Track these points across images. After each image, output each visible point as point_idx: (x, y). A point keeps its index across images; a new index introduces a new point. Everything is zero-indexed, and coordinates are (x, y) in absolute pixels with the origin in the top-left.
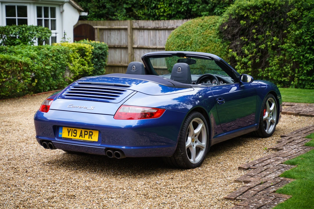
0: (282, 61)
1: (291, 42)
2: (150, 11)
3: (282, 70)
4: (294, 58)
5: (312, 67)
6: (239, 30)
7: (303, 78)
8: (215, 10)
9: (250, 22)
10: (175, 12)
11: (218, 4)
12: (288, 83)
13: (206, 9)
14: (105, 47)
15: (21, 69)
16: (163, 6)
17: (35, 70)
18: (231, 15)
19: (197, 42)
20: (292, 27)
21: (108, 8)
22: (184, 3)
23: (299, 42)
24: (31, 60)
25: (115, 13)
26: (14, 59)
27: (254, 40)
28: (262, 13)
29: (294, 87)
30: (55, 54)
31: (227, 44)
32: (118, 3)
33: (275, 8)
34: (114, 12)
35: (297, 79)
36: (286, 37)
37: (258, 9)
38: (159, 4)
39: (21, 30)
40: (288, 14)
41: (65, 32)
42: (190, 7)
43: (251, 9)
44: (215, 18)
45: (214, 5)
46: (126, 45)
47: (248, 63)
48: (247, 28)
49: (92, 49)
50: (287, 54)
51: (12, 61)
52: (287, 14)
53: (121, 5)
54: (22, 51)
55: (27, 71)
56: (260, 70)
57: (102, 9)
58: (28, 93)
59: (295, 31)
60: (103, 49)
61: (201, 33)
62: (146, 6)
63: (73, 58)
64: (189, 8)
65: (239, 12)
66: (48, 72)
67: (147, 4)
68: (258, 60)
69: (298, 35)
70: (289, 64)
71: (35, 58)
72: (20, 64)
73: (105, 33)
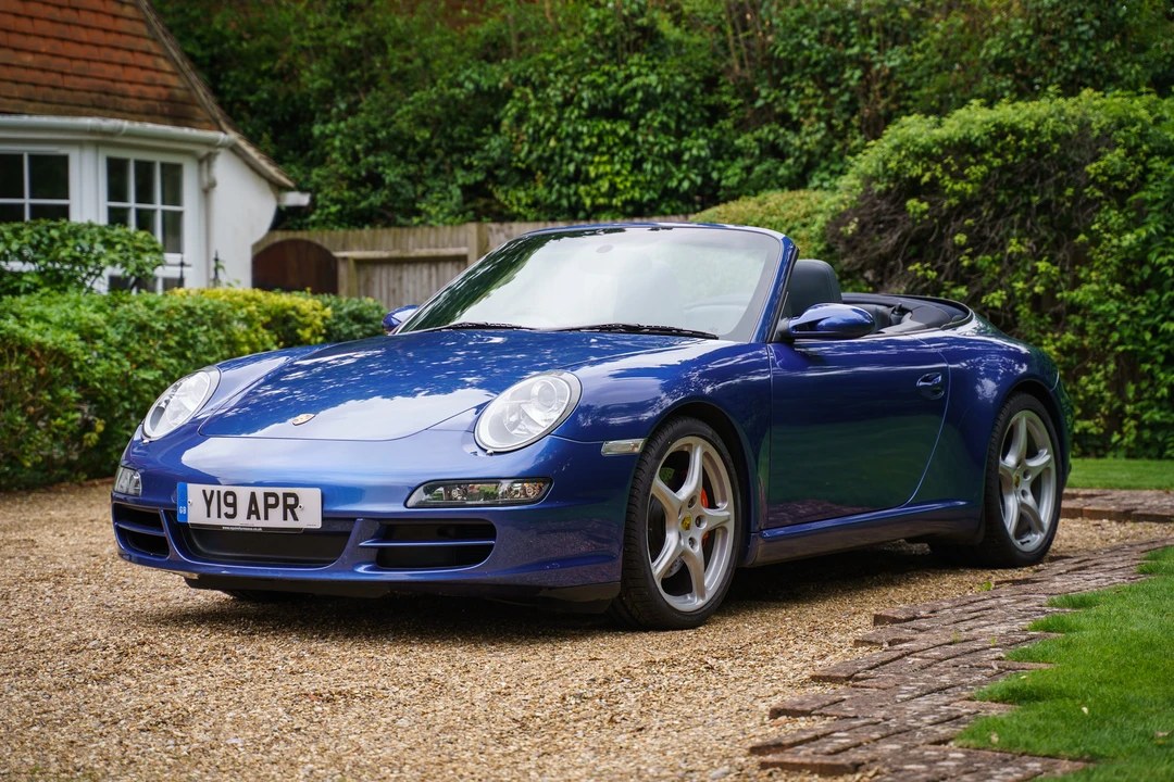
0: (1074, 354)
1: (1104, 277)
2: (559, 192)
3: (1073, 392)
4: (1121, 342)
6: (904, 235)
7: (1157, 417)
8: (811, 178)
9: (945, 205)
10: (655, 190)
11: (824, 156)
12: (1098, 443)
13: (777, 178)
14: (376, 314)
15: (38, 376)
16: (608, 168)
17: (96, 380)
18: (869, 180)
20: (1106, 221)
21: (392, 186)
22: (691, 156)
23: (1137, 279)
24: (82, 344)
25: (418, 205)
26: (11, 335)
27: (961, 277)
28: (991, 168)
29: (1121, 453)
30: (176, 325)
32: (431, 166)
33: (1040, 146)
34: (414, 201)
35: (1133, 423)
36: (1087, 262)
37: (974, 156)
38: (592, 163)
39: (42, 236)
40: (1091, 168)
41: (220, 257)
42: (715, 175)
43: (945, 154)
44: (808, 199)
45: (808, 161)
48: (934, 228)
49: (324, 318)
50: (1091, 327)
51: (4, 339)
52: (1088, 168)
53: (444, 172)
54: (47, 311)
55: (63, 382)
57: (368, 190)
58: (68, 476)
59: (1119, 234)
60: (370, 321)
62: (539, 173)
64: (711, 179)
65: (901, 168)
66: (148, 392)
67: (544, 166)
69: (1131, 248)
70: (1101, 367)
71: (100, 337)
72: (38, 354)
73: (376, 280)
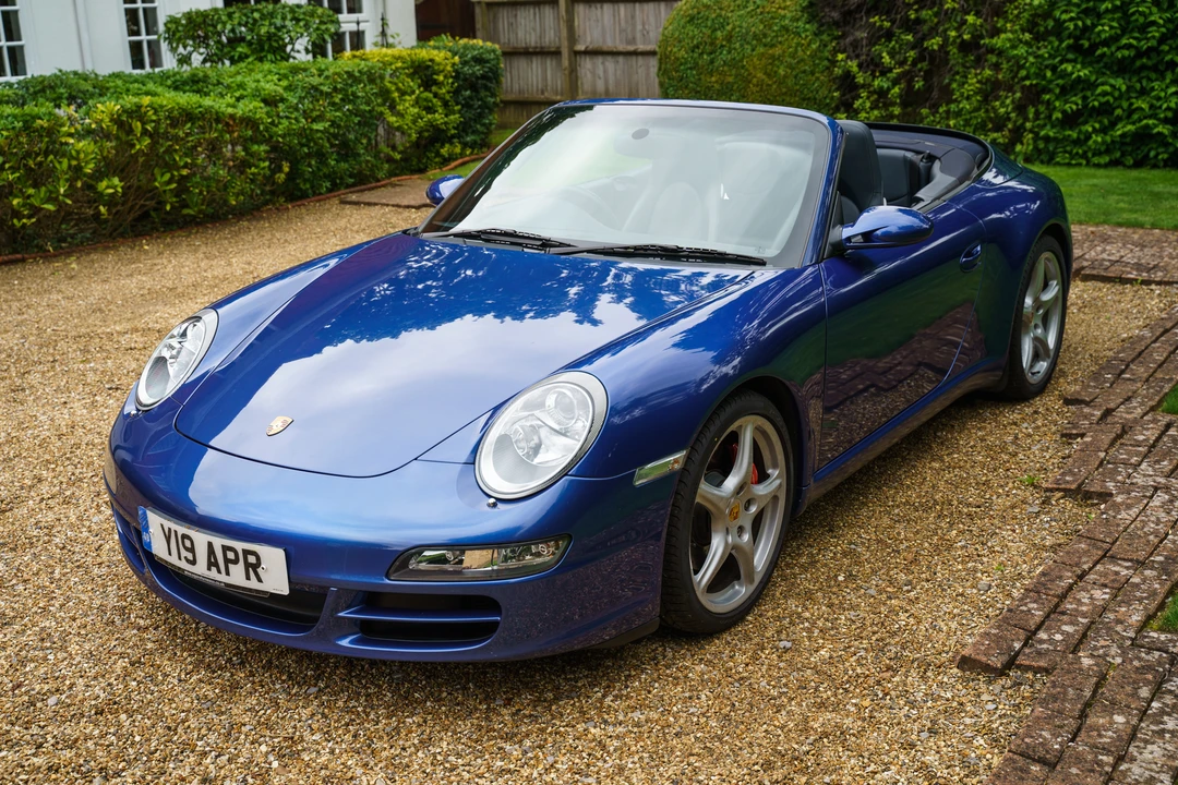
0: (989, 84)
3: (987, 111)
4: (1027, 77)
5: (1080, 102)
7: (1051, 134)
14: (492, 56)
15: (234, 138)
17: (280, 136)
19: (747, 33)
23: (1042, 29)
24: (266, 109)
26: (209, 110)
27: (909, 26)
30: (339, 86)
31: (829, 38)
35: (1030, 136)
36: (1004, 15)
39: (248, 17)
41: (386, 17)
46: (557, 44)
47: (893, 91)
49: (454, 64)
50: (1005, 65)
51: (203, 115)
54: (247, 80)
55: (253, 140)
56: (924, 111)
58: (270, 200)
60: (488, 61)
61: (758, 7)
63: (396, 94)
66: (321, 138)
68: (919, 84)
69: (1039, 6)
70: (1010, 94)
71: (280, 101)
72: (231, 123)
73: (501, 15)
